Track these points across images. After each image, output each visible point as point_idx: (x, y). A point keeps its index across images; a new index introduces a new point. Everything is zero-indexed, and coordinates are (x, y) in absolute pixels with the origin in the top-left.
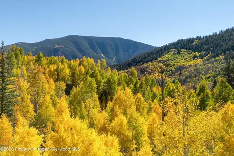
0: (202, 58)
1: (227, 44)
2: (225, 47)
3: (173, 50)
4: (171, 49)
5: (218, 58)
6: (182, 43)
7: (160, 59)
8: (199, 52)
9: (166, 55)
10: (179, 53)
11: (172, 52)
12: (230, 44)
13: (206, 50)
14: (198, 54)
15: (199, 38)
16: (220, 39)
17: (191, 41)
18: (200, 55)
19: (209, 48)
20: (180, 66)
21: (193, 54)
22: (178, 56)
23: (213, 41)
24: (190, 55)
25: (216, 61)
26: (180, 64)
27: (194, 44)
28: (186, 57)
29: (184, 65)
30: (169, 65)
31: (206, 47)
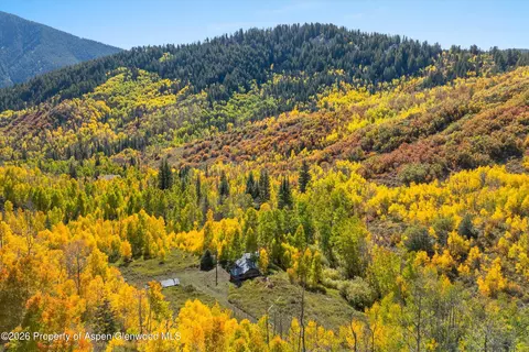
0: (175, 93)
1: (213, 68)
2: (210, 75)
3: (123, 69)
4: (120, 65)
5: (198, 96)
6: (140, 55)
7: (98, 90)
8: (172, 79)
9: (110, 82)
10: (135, 77)
11: (121, 76)
12: (218, 70)
13: (182, 77)
14: (168, 83)
15: (170, 49)
16: (204, 57)
17: (156, 52)
18: (172, 87)
19: (186, 74)
20: (138, 107)
21: (162, 82)
22: (132, 84)
23: (193, 61)
24: (156, 84)
25: (195, 101)
26: (137, 104)
27: (161, 60)
28: (148, 88)
29: (144, 106)
30: (116, 104)
31: (182, 70)
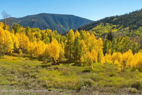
0: (117, 29)
1: (132, 20)
2: (131, 22)
3: (102, 23)
4: (101, 23)
5: (125, 29)
6: (107, 19)
7: (94, 29)
8: (116, 25)
9: (98, 27)
10: (105, 25)
11: (101, 25)
12: (133, 21)
13: (120, 24)
14: (115, 26)
15: (117, 17)
16: (129, 17)
17: (112, 18)
19: (122, 23)
20: (105, 33)
21: (113, 26)
22: (104, 27)
23: (125, 19)
24: (111, 26)
26: (105, 32)
27: (114, 20)
28: (109, 28)
29: (107, 32)
30: (99, 32)
31: (120, 22)
